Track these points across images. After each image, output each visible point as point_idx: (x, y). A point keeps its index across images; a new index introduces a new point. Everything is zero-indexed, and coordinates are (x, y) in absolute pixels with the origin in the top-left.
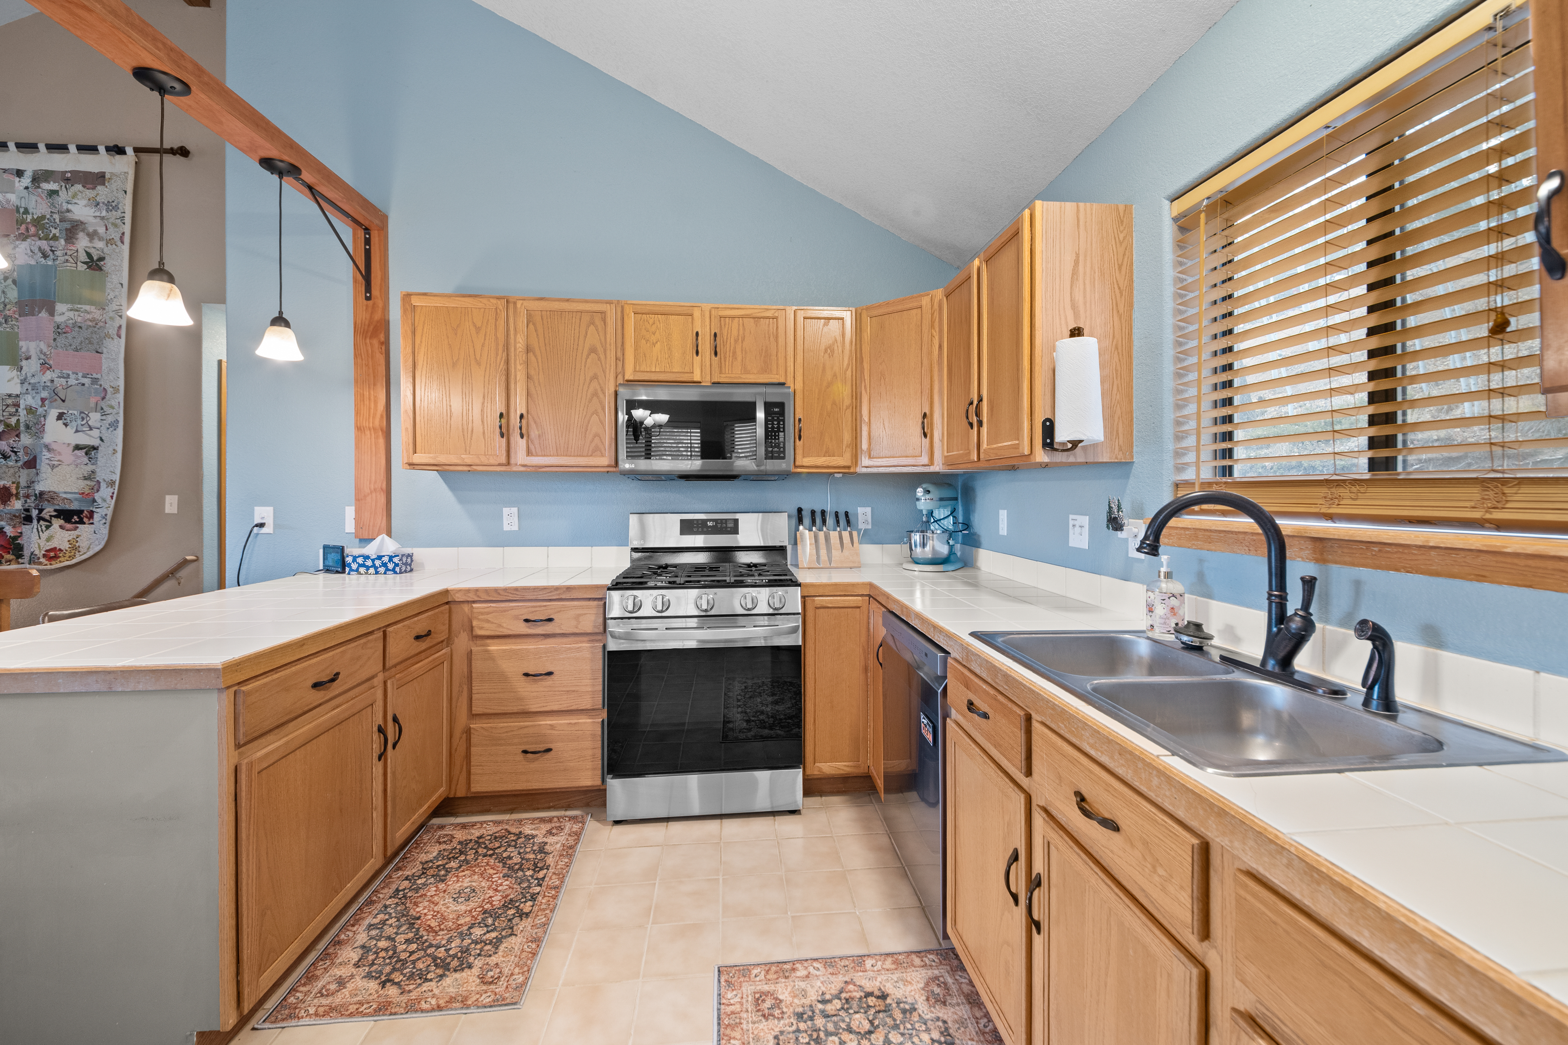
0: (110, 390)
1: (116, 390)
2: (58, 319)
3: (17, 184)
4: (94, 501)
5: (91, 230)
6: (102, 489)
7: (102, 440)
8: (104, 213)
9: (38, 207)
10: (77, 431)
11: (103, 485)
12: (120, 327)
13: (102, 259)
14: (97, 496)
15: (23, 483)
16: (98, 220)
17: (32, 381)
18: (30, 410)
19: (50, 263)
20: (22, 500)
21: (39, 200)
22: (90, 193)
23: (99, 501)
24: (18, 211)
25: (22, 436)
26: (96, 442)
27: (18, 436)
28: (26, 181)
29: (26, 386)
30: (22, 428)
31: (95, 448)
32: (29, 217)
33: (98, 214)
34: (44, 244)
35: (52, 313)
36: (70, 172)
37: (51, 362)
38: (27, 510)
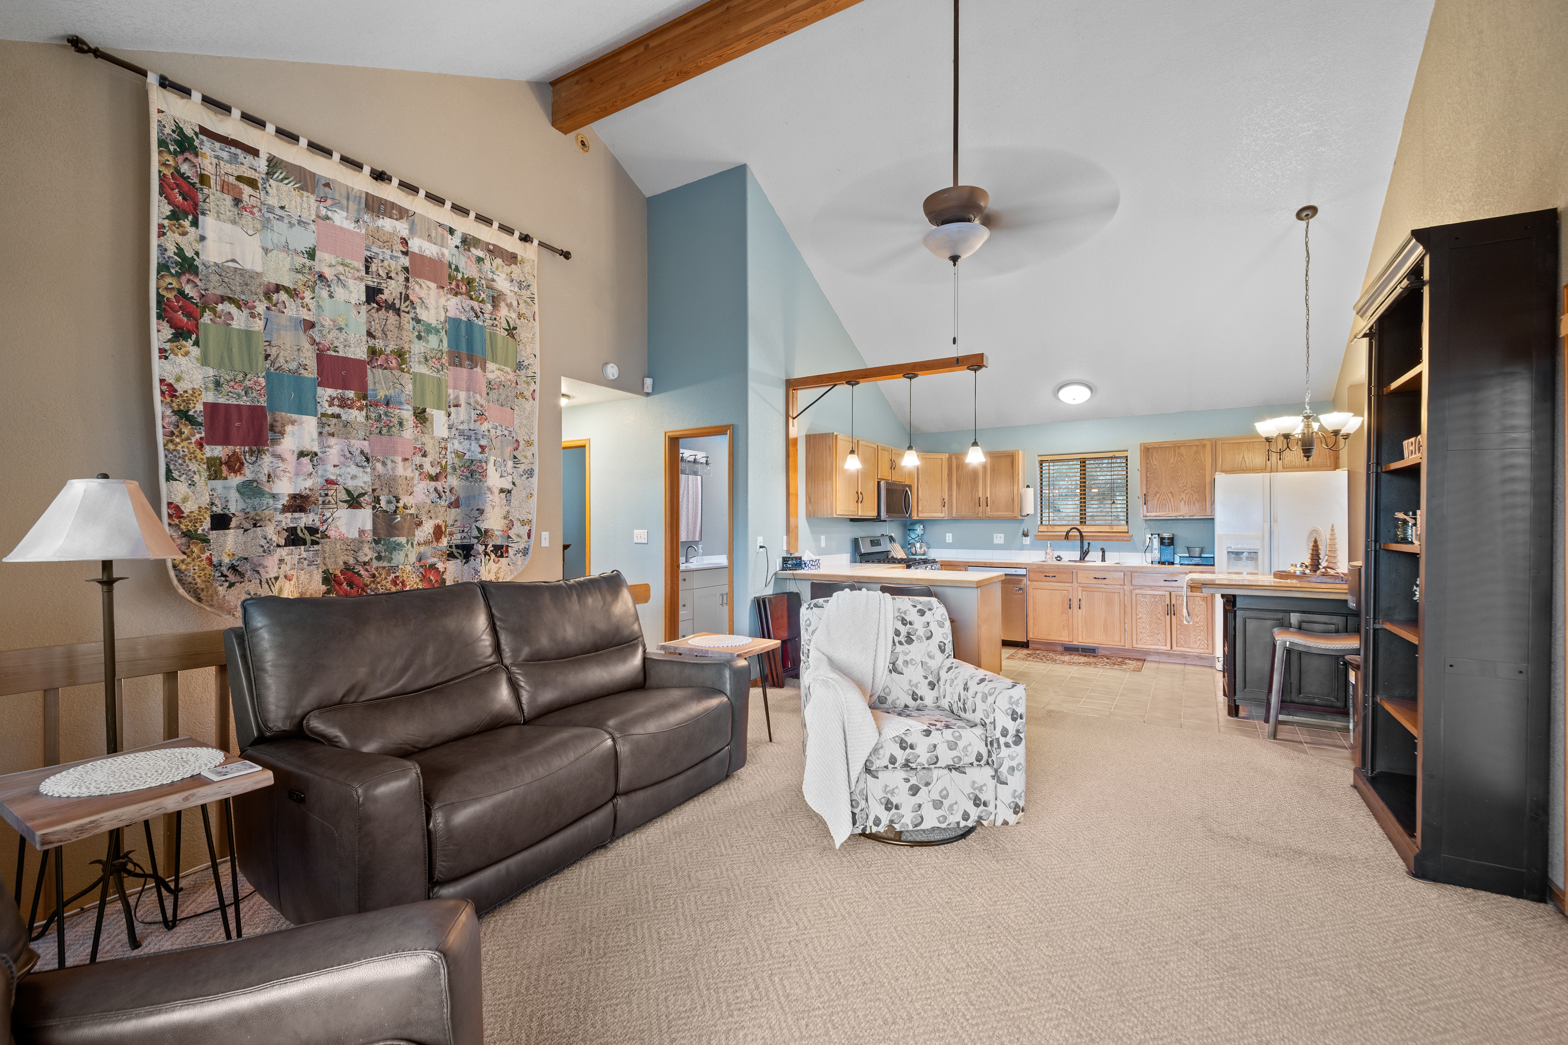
0: (522, 443)
1: (529, 444)
2: (491, 376)
3: (450, 241)
4: (509, 537)
5: (509, 301)
6: (515, 526)
7: (514, 484)
8: (516, 289)
9: (469, 270)
10: (501, 476)
11: (517, 524)
12: (534, 391)
13: (515, 328)
14: (511, 533)
15: (450, 522)
16: (513, 294)
17: (461, 427)
18: (460, 455)
19: (481, 323)
20: (448, 538)
21: (469, 262)
22: (507, 269)
23: (514, 537)
24: (450, 267)
25: (449, 477)
26: (509, 486)
27: (446, 477)
28: (457, 240)
29: (454, 431)
30: (449, 470)
31: (509, 492)
32: (460, 276)
33: (512, 289)
34: (475, 304)
35: (484, 369)
36: (493, 245)
37: (486, 414)
38: (451, 547)
